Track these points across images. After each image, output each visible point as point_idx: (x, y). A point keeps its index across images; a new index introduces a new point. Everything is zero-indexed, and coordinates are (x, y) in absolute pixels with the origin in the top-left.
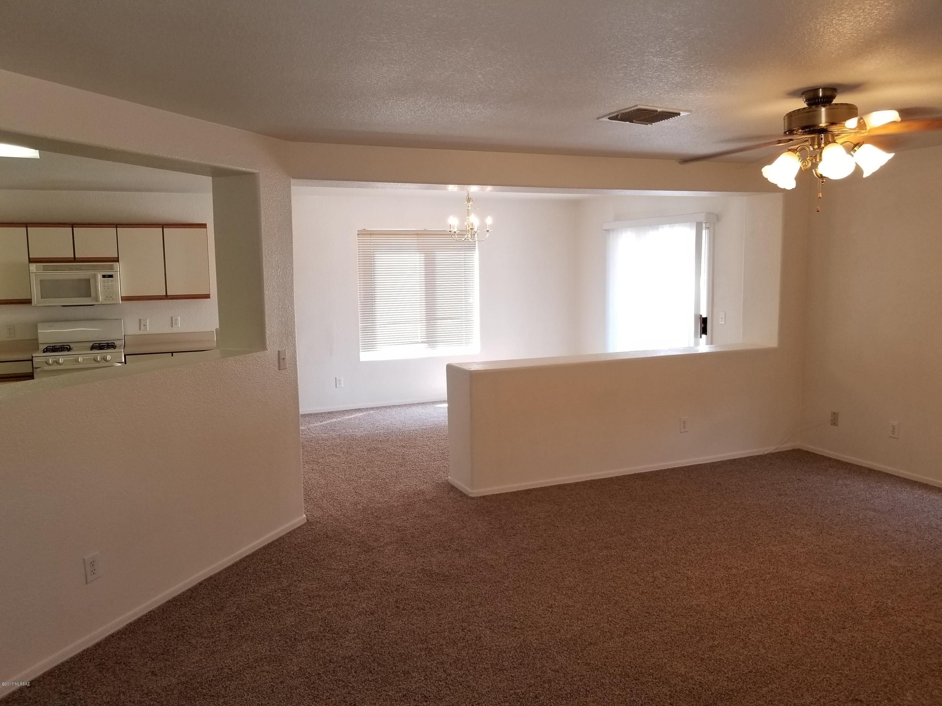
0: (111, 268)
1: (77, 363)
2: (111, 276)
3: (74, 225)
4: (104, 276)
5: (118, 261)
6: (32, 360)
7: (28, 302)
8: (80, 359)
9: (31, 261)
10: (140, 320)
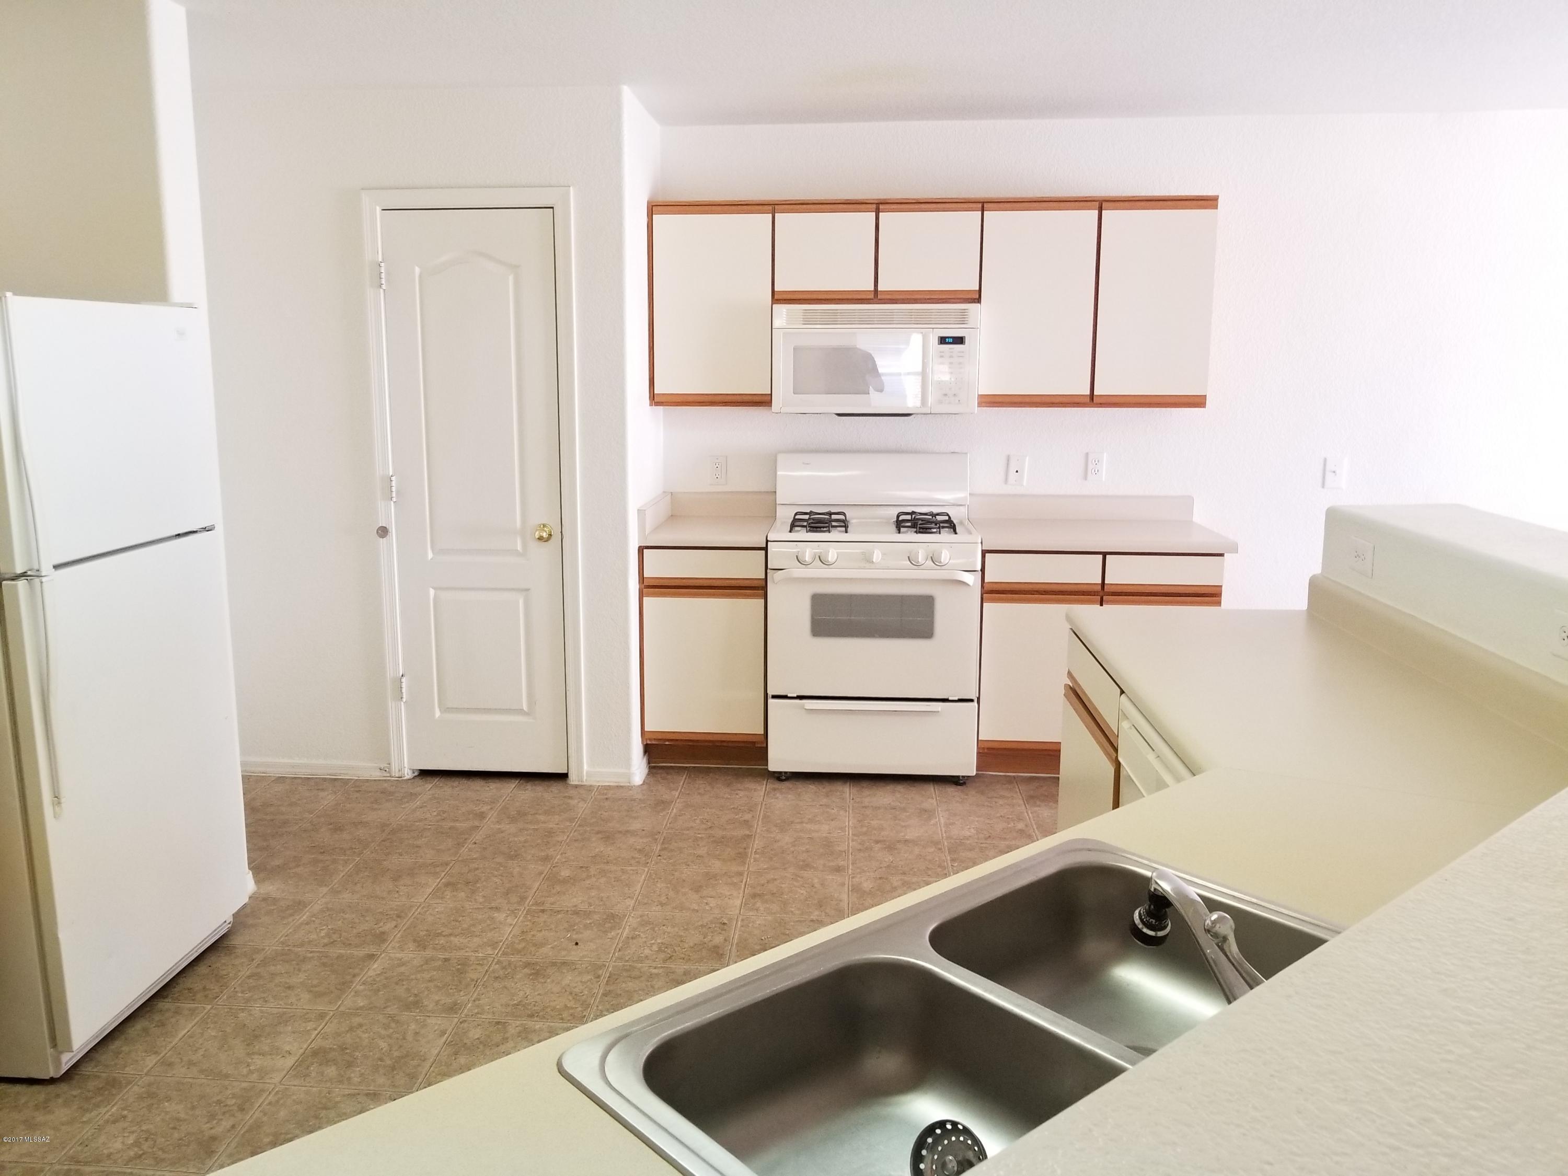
0: (962, 319)
1: (868, 565)
2: (959, 340)
3: (881, 207)
4: (943, 340)
5: (978, 300)
6: (765, 549)
7: (763, 401)
8: (877, 556)
9: (778, 298)
10: (1008, 459)
